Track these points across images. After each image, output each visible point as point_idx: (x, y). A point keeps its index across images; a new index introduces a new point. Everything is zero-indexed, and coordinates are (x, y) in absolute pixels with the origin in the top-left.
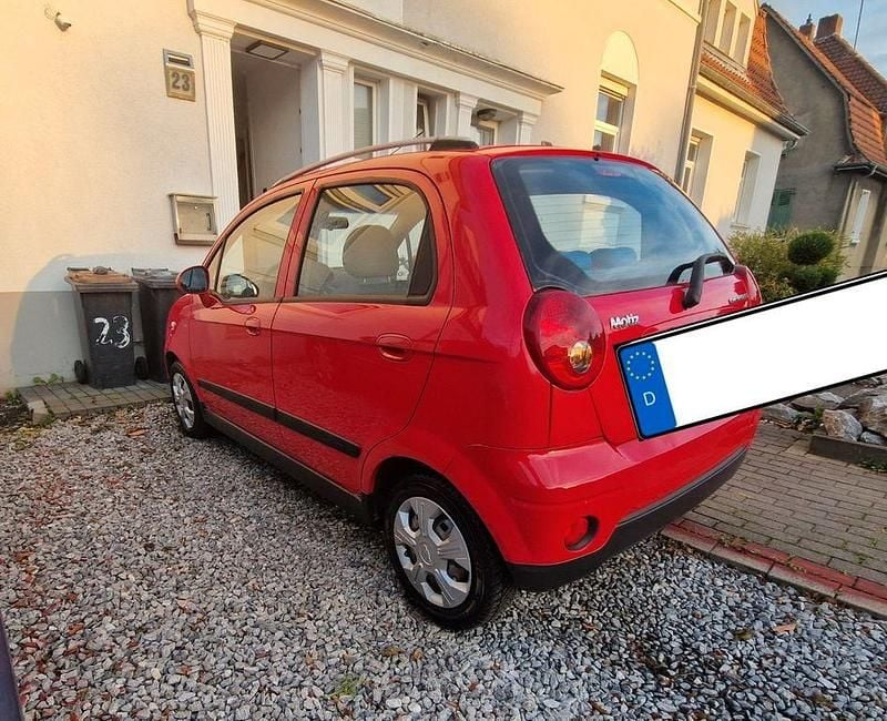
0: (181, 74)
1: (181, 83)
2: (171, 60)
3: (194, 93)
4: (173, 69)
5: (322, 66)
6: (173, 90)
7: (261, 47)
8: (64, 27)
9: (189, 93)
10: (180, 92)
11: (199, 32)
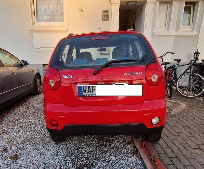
0: (106, 15)
1: (106, 17)
2: (104, 12)
3: (109, 19)
4: (104, 14)
5: (147, 3)
6: (103, 19)
7: (129, 3)
8: (82, 11)
9: (108, 19)
10: (106, 19)
11: (111, 4)
